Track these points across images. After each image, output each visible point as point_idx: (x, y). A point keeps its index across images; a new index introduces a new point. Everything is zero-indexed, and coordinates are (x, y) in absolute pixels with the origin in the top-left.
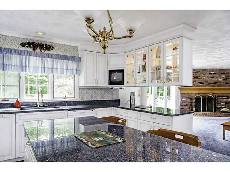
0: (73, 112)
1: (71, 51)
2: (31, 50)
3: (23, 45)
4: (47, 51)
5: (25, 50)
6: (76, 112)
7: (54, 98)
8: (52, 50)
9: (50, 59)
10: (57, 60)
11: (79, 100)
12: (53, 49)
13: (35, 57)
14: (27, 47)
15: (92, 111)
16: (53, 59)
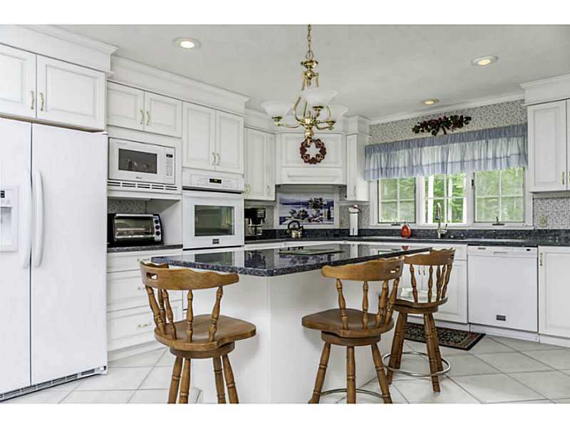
0: (479, 249)
1: (511, 115)
2: (430, 135)
3: (416, 130)
4: (458, 129)
5: (422, 136)
6: (485, 249)
7: (475, 222)
8: (468, 123)
9: (458, 144)
10: (471, 143)
11: (532, 228)
12: (470, 122)
13: (430, 147)
14: (423, 131)
15: (528, 250)
16: (464, 144)
